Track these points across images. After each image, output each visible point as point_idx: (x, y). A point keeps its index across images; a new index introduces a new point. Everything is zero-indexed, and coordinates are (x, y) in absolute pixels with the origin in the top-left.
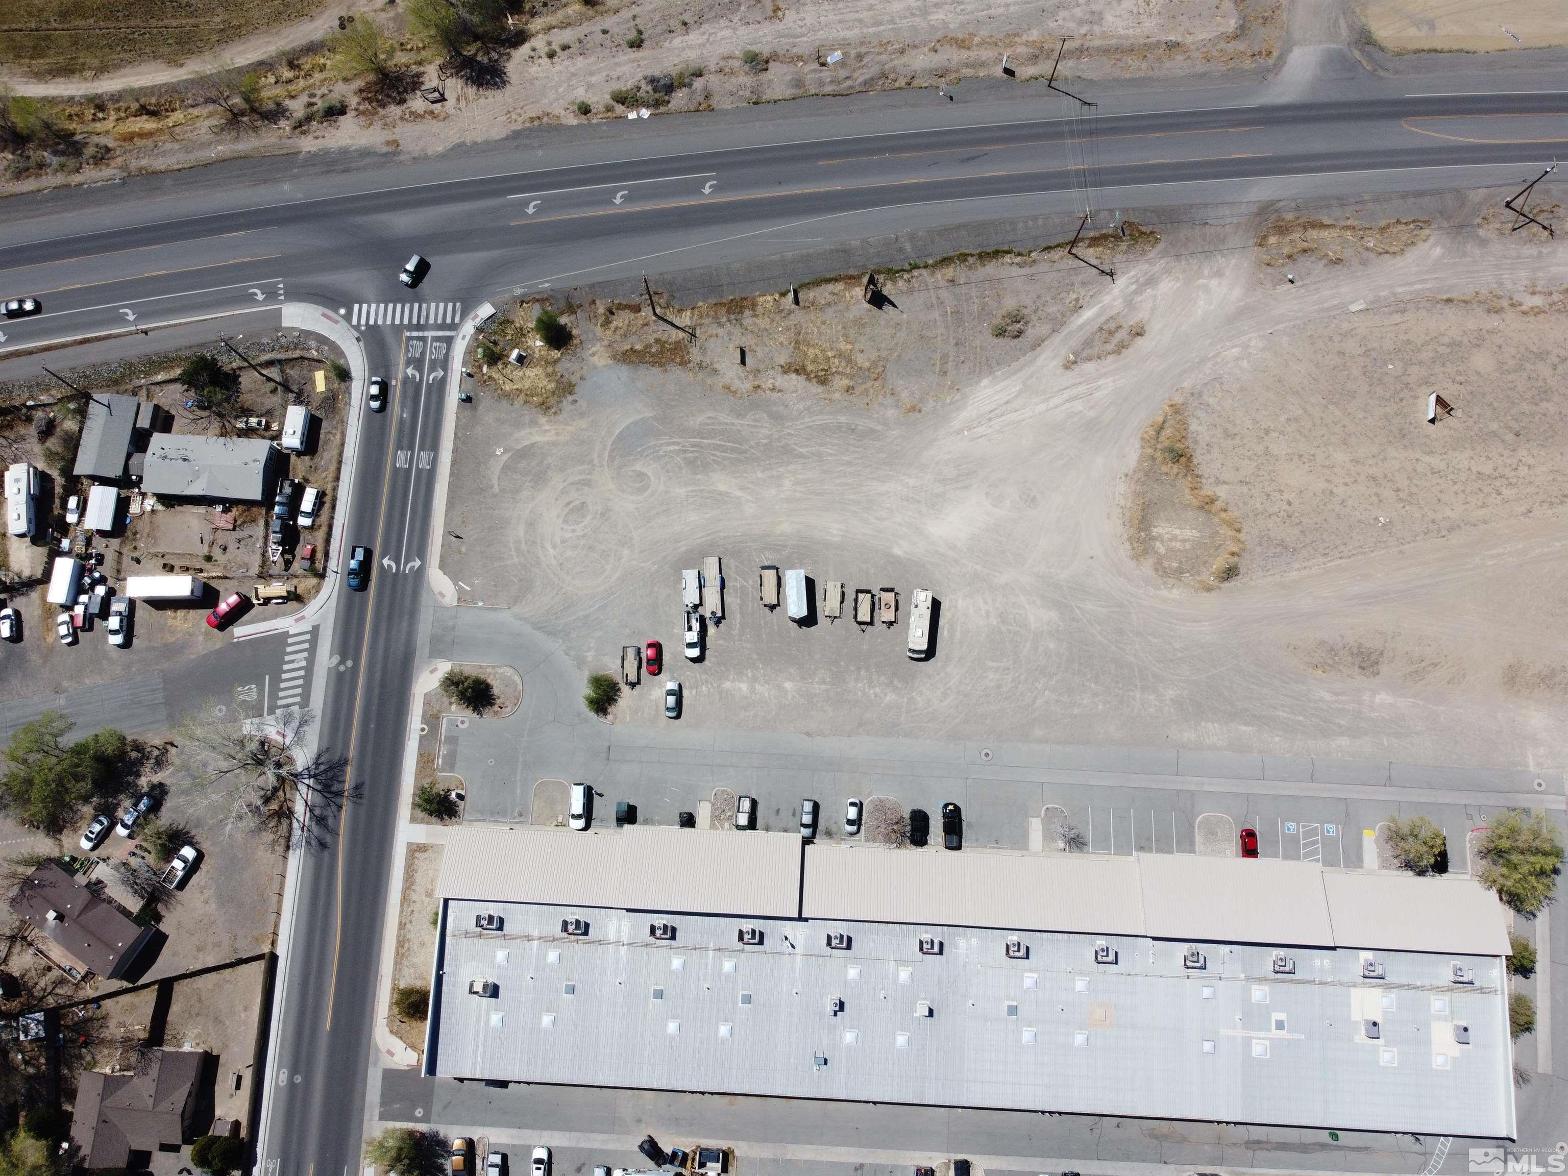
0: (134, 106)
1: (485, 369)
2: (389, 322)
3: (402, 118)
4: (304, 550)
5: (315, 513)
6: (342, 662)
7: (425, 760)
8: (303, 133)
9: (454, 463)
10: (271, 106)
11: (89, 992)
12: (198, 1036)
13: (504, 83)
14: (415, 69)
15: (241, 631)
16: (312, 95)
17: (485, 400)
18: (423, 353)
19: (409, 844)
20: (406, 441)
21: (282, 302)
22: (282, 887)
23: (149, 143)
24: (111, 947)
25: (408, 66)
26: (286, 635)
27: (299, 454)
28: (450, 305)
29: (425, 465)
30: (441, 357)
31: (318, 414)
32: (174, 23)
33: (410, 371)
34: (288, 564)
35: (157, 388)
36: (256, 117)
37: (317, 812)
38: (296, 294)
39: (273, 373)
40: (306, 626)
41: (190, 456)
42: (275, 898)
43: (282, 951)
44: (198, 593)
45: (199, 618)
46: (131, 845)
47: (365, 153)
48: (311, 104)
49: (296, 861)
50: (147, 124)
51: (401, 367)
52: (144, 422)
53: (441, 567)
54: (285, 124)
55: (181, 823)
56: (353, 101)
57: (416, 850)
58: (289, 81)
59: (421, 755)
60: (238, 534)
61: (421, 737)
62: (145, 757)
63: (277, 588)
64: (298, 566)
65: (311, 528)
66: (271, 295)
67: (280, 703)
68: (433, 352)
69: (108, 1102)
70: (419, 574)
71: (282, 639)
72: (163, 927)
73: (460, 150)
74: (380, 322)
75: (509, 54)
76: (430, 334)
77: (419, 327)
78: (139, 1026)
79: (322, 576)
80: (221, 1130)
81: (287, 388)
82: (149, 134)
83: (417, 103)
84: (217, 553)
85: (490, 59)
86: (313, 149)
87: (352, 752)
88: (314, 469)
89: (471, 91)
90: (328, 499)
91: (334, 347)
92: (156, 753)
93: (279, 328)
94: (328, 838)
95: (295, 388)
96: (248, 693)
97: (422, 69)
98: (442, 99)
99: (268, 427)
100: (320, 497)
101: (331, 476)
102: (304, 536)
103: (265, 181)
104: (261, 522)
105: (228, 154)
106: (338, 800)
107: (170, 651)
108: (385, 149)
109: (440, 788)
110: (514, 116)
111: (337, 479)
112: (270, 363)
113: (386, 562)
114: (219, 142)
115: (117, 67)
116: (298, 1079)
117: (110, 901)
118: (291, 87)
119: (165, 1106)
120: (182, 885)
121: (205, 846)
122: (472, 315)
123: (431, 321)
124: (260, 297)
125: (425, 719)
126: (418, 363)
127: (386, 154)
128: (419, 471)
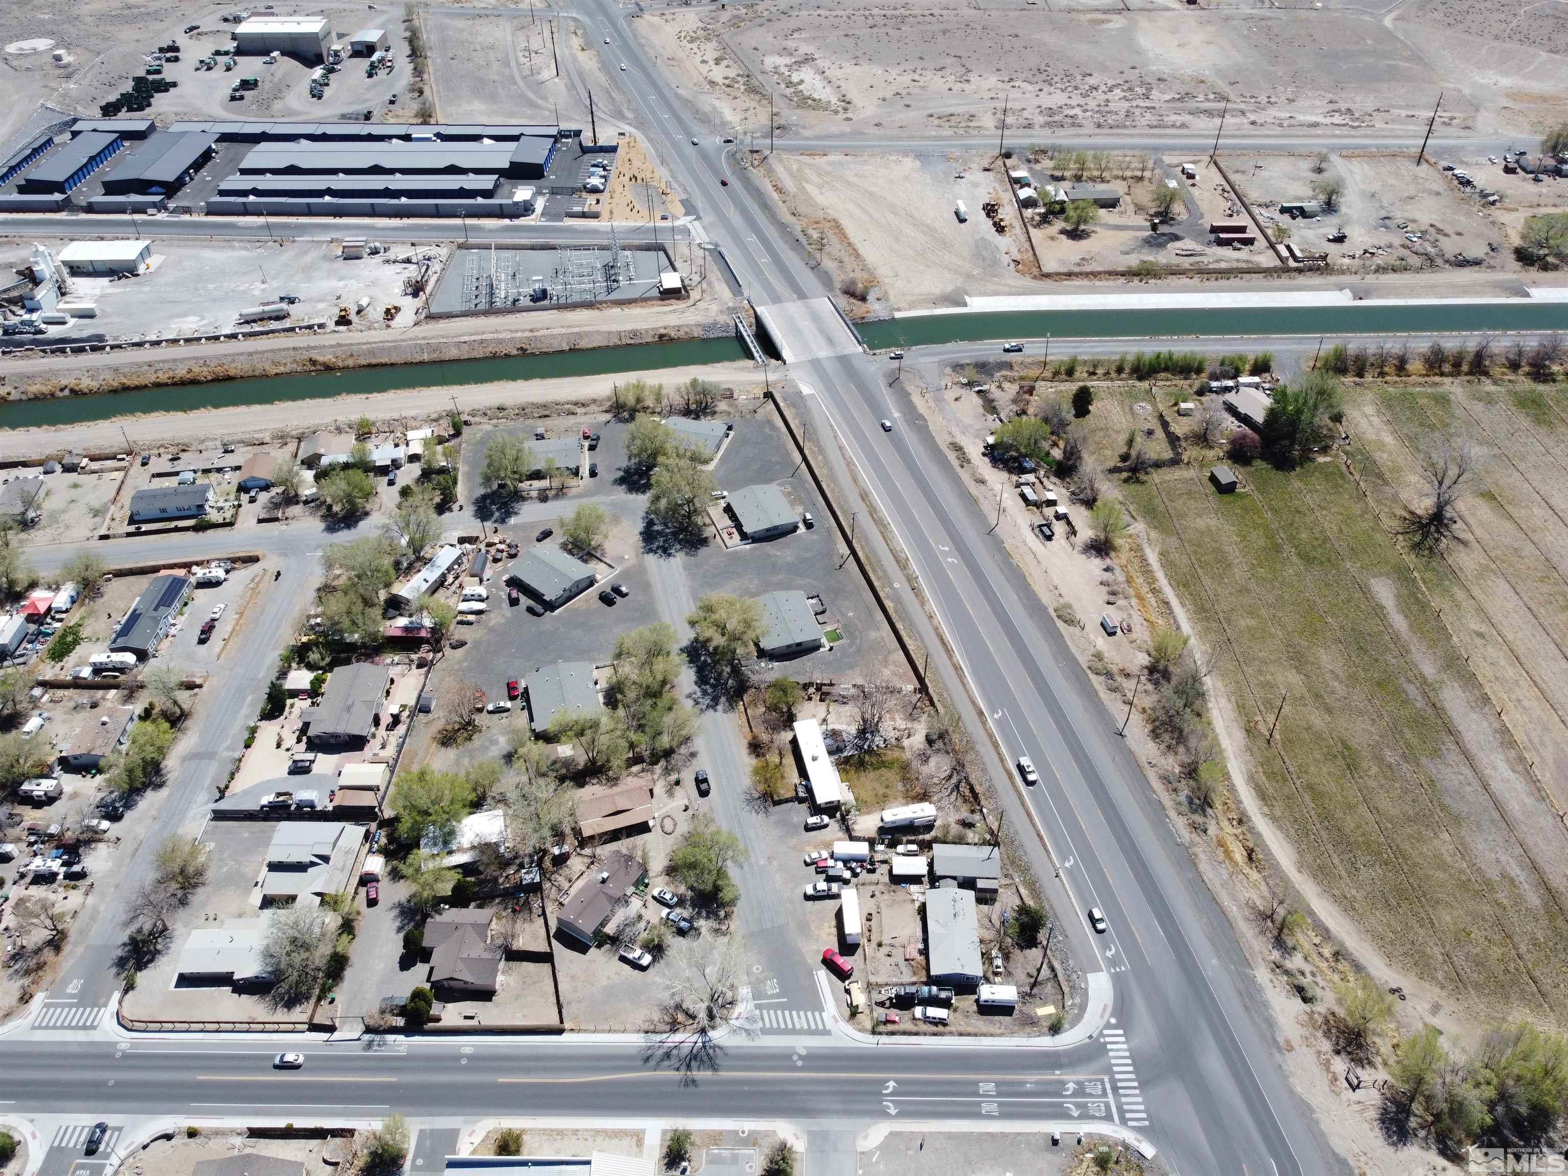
0: (1251, 845)
1: (1089, 1155)
2: (1113, 1061)
3: (1319, 1052)
4: (894, 1014)
5: (927, 1020)
6: (801, 1057)
7: (716, 1138)
8: (1273, 970)
9: (992, 1135)
10: (1290, 943)
11: (550, 908)
12: (508, 985)
13: (1394, 1144)
14: (1378, 1060)
15: (823, 976)
16: (1313, 974)
17: (1057, 1159)
18: (1091, 1095)
19: (643, 1131)
20: (1004, 1089)
21: (1109, 971)
22: (616, 1031)
23: (1221, 856)
24: (579, 915)
25: (1378, 1053)
26: (821, 1009)
27: (977, 1001)
28: (1144, 1115)
29: (985, 1108)
30: (1091, 1112)
31: (1016, 1012)
32: (1336, 861)
33: (1071, 1086)
34: (881, 1004)
35: (1014, 889)
36: (1275, 933)
37: (675, 1052)
38: (1118, 981)
39: (1045, 972)
40: (829, 1025)
41: (959, 919)
42: (607, 1028)
43: (566, 1037)
44: (850, 940)
45: (833, 944)
46: (655, 920)
47: (1270, 1023)
48: (1303, 973)
49: (634, 1040)
50: (1239, 855)
51: (1074, 1077)
52: (981, 884)
53: (892, 1134)
54: (1276, 955)
55: (670, 953)
56: (1320, 1008)
57: (638, 1137)
58: (1320, 955)
59: (721, 1133)
60: (902, 963)
61: (736, 1132)
62: (721, 921)
63: (860, 998)
64: (880, 1013)
65: (914, 1019)
66: (1113, 962)
67: (765, 1012)
68: (1095, 1105)
69: (470, 928)
70: (885, 1115)
71: (818, 1007)
72: (593, 951)
73: (1304, 1109)
74: (1111, 1054)
75: (1429, 1148)
76: (1111, 1099)
77: (1115, 1089)
78: (521, 943)
79: (874, 1032)
80: (436, 1008)
81: (1033, 986)
82: (1231, 859)
83: (1340, 1065)
84: (884, 950)
85: (1415, 1129)
86: (1259, 980)
87: (723, 1074)
88: (967, 1014)
89: (1373, 1114)
90: (940, 1028)
91: (1078, 1018)
92: (724, 928)
93: (1085, 972)
94: (652, 1063)
95: (1035, 991)
96: (772, 987)
97: (1380, 1067)
98: (1354, 1088)
99: (996, 974)
100: (942, 1022)
101: (962, 1029)
102: (906, 1014)
103: (1214, 945)
104: (914, 979)
105: (1230, 915)
106: (684, 1067)
107: (804, 928)
108: (1281, 1040)
109: (692, 1152)
110: (1363, 1159)
111: (961, 1034)
112: (1053, 969)
113: (891, 1084)
114: (1240, 907)
115: (1280, 828)
116: (464, 1062)
117: (613, 912)
118: (1315, 956)
119: (460, 965)
120: (623, 959)
121: (650, 971)
122: (1140, 1137)
123: (1124, 1100)
124: (1109, 954)
125: (752, 1133)
126: (1080, 1091)
127: (1275, 1041)
128: (979, 1104)
